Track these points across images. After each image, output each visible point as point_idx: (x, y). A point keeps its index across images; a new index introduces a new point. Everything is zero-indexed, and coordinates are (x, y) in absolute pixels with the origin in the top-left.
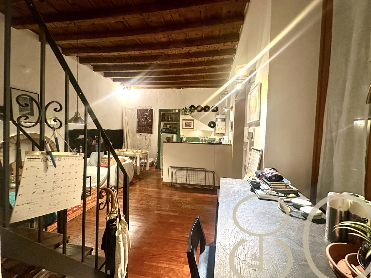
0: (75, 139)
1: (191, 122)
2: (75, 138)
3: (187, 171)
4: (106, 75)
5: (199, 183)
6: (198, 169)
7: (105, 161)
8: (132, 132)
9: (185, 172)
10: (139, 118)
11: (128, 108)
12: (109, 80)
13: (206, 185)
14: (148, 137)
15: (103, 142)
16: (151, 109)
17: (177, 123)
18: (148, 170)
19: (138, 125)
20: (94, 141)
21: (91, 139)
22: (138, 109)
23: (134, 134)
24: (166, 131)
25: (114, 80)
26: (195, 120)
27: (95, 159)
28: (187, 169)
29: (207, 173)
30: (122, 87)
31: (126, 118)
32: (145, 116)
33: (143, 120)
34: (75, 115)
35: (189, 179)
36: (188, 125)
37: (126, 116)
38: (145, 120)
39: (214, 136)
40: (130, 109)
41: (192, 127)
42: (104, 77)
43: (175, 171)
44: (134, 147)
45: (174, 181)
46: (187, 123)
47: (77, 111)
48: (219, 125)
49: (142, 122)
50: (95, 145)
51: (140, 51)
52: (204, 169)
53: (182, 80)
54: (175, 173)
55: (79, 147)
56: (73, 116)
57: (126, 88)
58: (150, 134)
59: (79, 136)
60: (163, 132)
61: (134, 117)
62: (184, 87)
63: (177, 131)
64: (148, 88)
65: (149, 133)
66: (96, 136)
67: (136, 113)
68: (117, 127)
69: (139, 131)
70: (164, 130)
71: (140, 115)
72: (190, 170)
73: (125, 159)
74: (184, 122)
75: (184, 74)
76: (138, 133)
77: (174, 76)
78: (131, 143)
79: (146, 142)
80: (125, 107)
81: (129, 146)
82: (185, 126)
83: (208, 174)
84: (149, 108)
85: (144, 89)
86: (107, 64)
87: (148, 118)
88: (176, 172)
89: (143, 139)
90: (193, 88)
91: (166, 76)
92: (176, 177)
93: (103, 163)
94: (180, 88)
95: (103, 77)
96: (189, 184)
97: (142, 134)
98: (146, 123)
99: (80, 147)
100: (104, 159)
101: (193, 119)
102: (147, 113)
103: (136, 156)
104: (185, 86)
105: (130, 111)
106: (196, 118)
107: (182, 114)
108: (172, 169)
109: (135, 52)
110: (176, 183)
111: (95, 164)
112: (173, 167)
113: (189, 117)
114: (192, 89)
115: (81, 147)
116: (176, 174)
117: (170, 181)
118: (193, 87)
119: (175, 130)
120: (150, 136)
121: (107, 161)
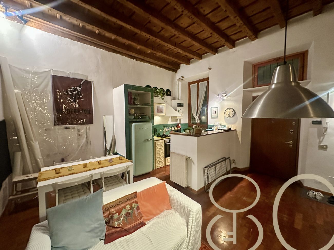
1: (163, 107)
3: (215, 166)
14: (85, 130)
16: (85, 81)
22: (53, 76)
23: (46, 128)
31: (19, 91)
32: (73, 91)
36: (160, 111)
41: (164, 113)
46: (159, 108)
58: (88, 126)
60: (130, 120)
63: (149, 118)
65: (87, 124)
67: (48, 82)
74: (156, 106)
76: (59, 125)
79: (79, 141)
80: (9, 65)
82: (157, 112)
84: (84, 79)
87: (81, 96)
94: (134, 58)
97: (70, 126)
112: (207, 167)
118: (149, 62)
120: (89, 128)
121: (128, 207)
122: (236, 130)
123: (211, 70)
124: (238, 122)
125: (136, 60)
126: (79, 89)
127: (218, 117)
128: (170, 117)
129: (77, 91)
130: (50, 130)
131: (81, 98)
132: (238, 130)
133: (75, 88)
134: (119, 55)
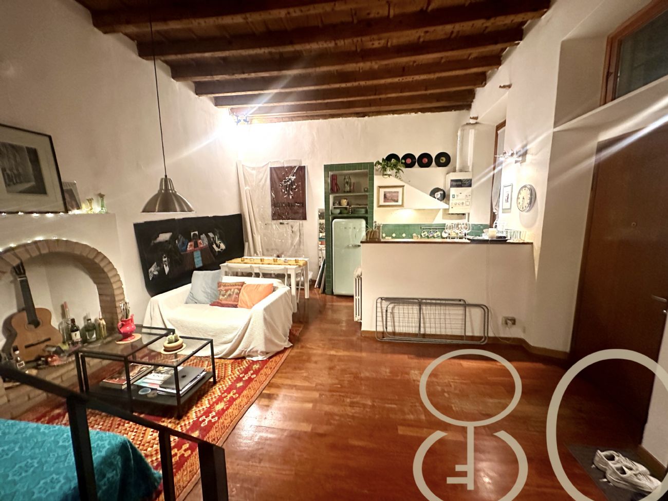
0: (152, 244)
1: (398, 192)
2: (151, 242)
3: (420, 306)
4: (200, 90)
5: (449, 332)
6: (447, 302)
7: (227, 291)
8: (263, 219)
9: (416, 308)
10: (276, 188)
11: (249, 167)
12: (206, 101)
13: (466, 336)
14: (298, 227)
15: (207, 244)
16: (299, 167)
17: (367, 196)
18: (308, 299)
19: (275, 204)
20: (189, 244)
21: (184, 240)
22: (271, 168)
23: (266, 222)
24: (341, 213)
25: (218, 102)
26: (407, 186)
27: (204, 288)
28: (420, 303)
29: (467, 309)
30: (233, 118)
31: (247, 188)
32: (288, 181)
33: (283, 191)
34: (161, 189)
35: (424, 323)
36: (390, 199)
37: (246, 183)
38: (289, 192)
39: (443, 218)
40: (253, 169)
41: (400, 203)
42: (197, 94)
43: (391, 306)
44: (267, 250)
45: (390, 329)
46: (388, 195)
47: (166, 176)
48: (457, 196)
49: (283, 196)
50: (192, 253)
51: (304, 8)
52: (460, 300)
53: (375, 95)
54: (391, 311)
55: (162, 260)
56: (156, 192)
57: (242, 121)
58: (301, 222)
59: (158, 236)
60: (334, 216)
61: (264, 185)
62: (373, 112)
63: (366, 212)
64: (292, 119)
65: (300, 219)
66: (192, 234)
67: (267, 175)
68: (230, 210)
69: (277, 216)
70: (338, 211)
71: (277, 180)
72: (426, 304)
73: (274, 285)
74: (382, 191)
75: (387, 78)
76: (276, 219)
77: (362, 83)
78: (261, 242)
79: (293, 238)
80: (243, 165)
81: (259, 249)
82: (384, 202)
83: (470, 311)
84: (297, 164)
85: (282, 123)
86: (207, 55)
87: (294, 187)
88: (393, 308)
89: (286, 232)
90: (393, 114)
91: (343, 85)
92: (394, 320)
93: (223, 295)
94: (364, 115)
95: (192, 94)
96: (424, 336)
97: (285, 221)
98: (291, 197)
99: (164, 259)
100: (225, 286)
101: (401, 183)
102: (293, 176)
103: (289, 273)
104: (377, 110)
105: (254, 172)
106: (409, 182)
107: (376, 175)
108: (385, 304)
109: (291, 10)
110: (394, 333)
111: (207, 300)
112: (387, 299)
113: (392, 181)
114: (390, 116)
115: (166, 259)
116: (392, 313)
117: (380, 329)
119: (363, 211)
120: (302, 224)
121: (232, 290)
122: (532, 243)
123: (511, 89)
124: (537, 223)
125: (369, 116)
126: (293, 178)
127: (510, 209)
128: (440, 209)
129: (290, 181)
130: (269, 224)
131: (295, 189)
132: (535, 244)
133: (289, 177)
134: (341, 119)
